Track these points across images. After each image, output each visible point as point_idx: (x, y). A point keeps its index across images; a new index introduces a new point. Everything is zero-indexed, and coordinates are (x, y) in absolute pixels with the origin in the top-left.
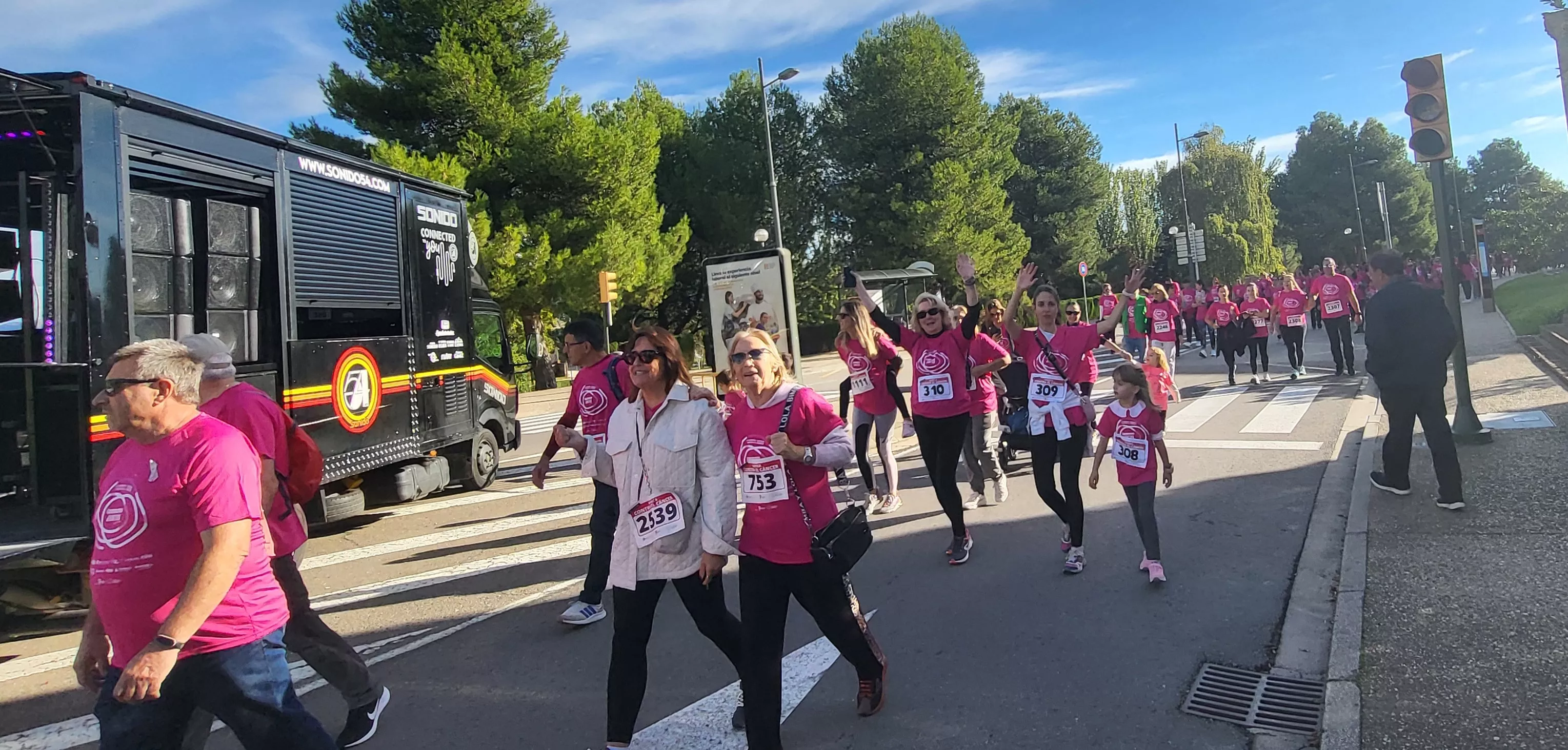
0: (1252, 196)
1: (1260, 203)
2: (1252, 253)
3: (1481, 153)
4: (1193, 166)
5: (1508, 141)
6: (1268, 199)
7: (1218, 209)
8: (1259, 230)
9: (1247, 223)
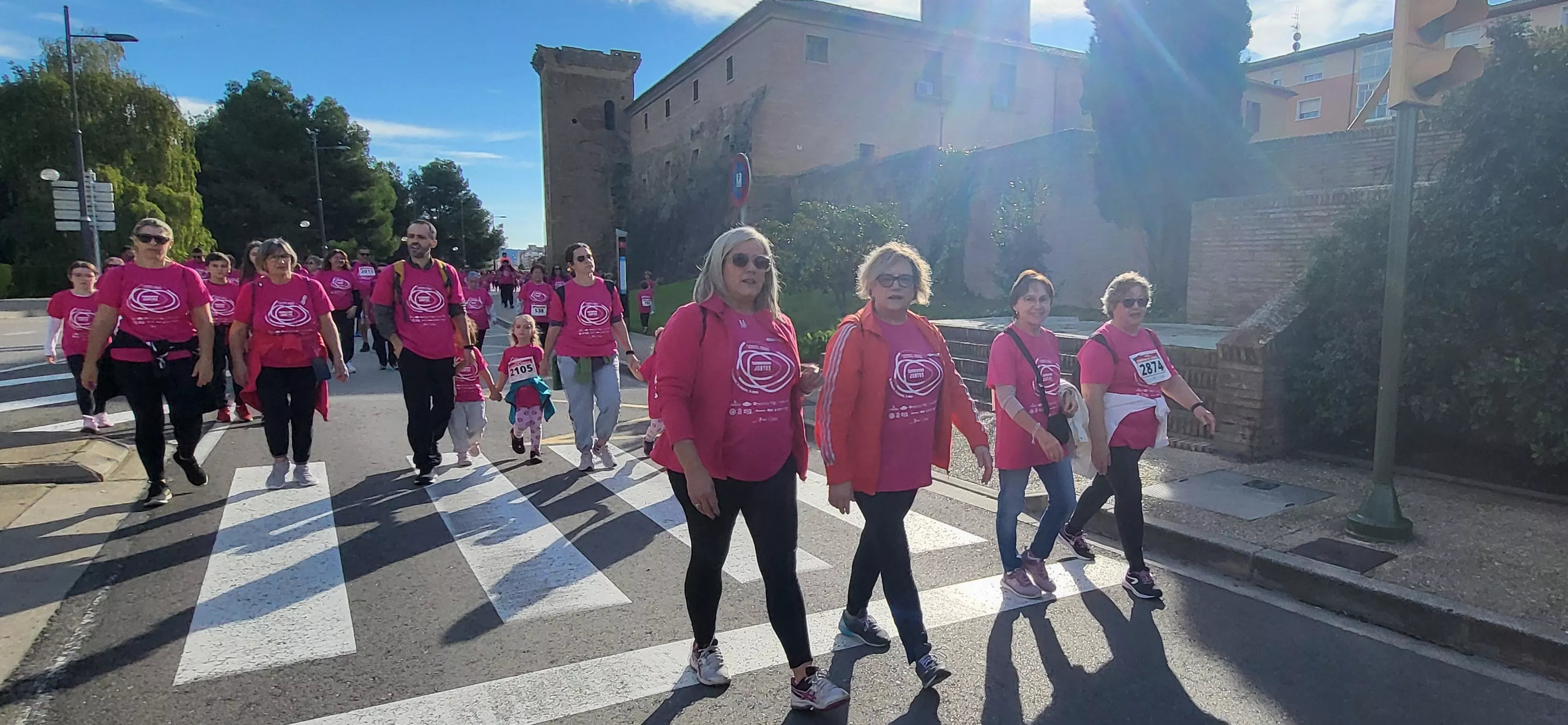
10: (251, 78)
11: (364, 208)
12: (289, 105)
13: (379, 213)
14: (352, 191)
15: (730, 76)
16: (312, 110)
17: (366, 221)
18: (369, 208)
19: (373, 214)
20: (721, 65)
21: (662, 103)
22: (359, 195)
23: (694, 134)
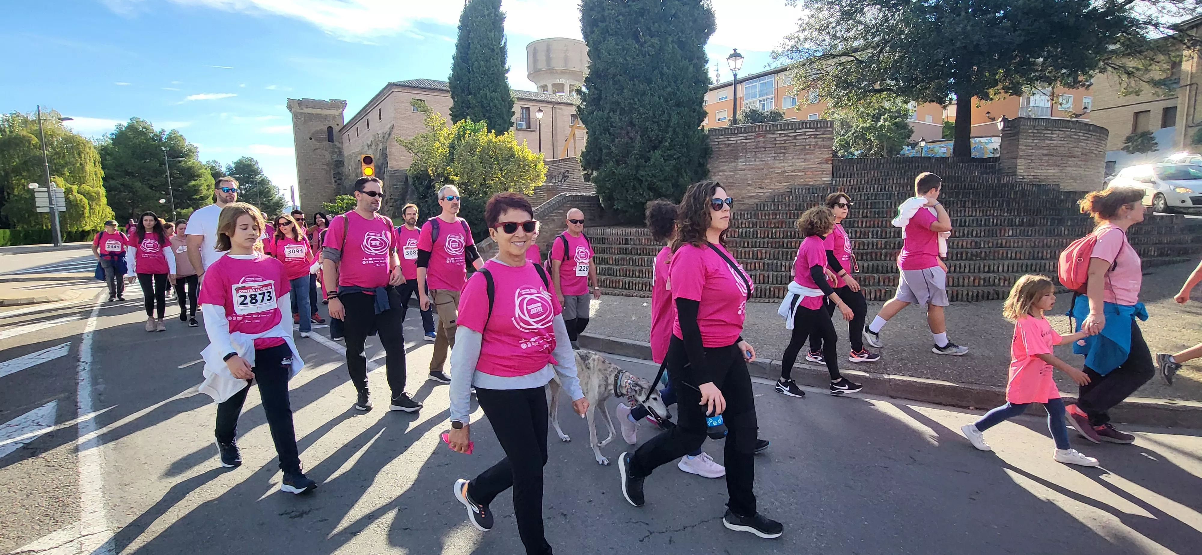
0: (89, 167)
1: (96, 174)
2: (91, 208)
3: (235, 163)
4: (33, 137)
5: (251, 160)
6: (102, 172)
7: (61, 175)
8: (98, 194)
9: (85, 187)
10: (129, 121)
11: (196, 190)
12: (151, 135)
13: (204, 192)
14: (189, 180)
15: (380, 118)
16: (164, 137)
17: (198, 197)
18: (198, 190)
19: (201, 193)
20: (376, 112)
21: (355, 128)
22: (193, 183)
23: (369, 146)
